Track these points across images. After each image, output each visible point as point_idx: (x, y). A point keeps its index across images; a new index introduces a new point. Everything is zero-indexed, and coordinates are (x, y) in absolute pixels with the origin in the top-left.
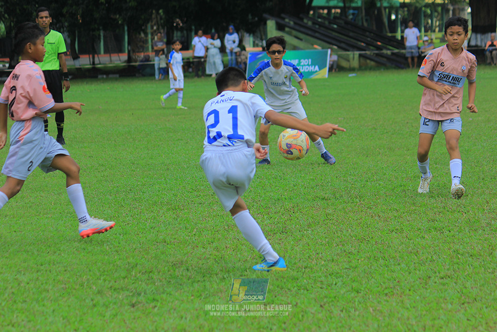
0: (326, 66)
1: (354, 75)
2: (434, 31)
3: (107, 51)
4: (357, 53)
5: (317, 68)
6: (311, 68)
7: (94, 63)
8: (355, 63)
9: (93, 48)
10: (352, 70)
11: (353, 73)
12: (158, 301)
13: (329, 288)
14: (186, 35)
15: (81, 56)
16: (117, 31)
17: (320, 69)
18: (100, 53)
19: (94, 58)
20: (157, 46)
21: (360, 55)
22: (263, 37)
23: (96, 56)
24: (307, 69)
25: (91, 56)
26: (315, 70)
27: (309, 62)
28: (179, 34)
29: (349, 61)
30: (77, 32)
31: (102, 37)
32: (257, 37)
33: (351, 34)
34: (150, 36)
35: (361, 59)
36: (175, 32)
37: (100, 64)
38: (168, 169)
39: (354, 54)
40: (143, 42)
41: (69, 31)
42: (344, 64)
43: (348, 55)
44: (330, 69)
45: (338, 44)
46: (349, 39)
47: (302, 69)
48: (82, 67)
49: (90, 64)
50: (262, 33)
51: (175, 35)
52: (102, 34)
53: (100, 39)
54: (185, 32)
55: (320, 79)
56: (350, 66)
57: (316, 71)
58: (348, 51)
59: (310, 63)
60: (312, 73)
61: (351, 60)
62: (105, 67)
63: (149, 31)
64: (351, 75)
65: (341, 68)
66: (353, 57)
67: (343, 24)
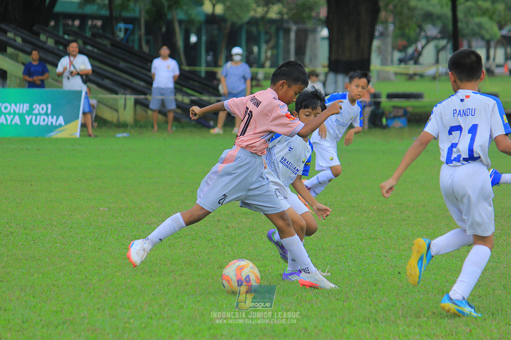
0: (78, 118)
1: (125, 135)
2: (262, 66)
4: (131, 98)
6: (52, 120)
8: (128, 115)
10: (122, 126)
11: (124, 132)
17: (67, 122)
21: (137, 102)
24: (44, 120)
26: (58, 124)
27: (47, 108)
29: (117, 111)
33: (122, 65)
35: (138, 107)
39: (125, 99)
42: (108, 115)
43: (116, 100)
45: (100, 81)
46: (117, 73)
47: (36, 120)
55: (67, 140)
56: (118, 120)
57: (60, 126)
58: (116, 93)
59: (49, 111)
60: (52, 128)
61: (121, 110)
64: (121, 135)
65: (101, 122)
66: (125, 104)
67: (109, 46)
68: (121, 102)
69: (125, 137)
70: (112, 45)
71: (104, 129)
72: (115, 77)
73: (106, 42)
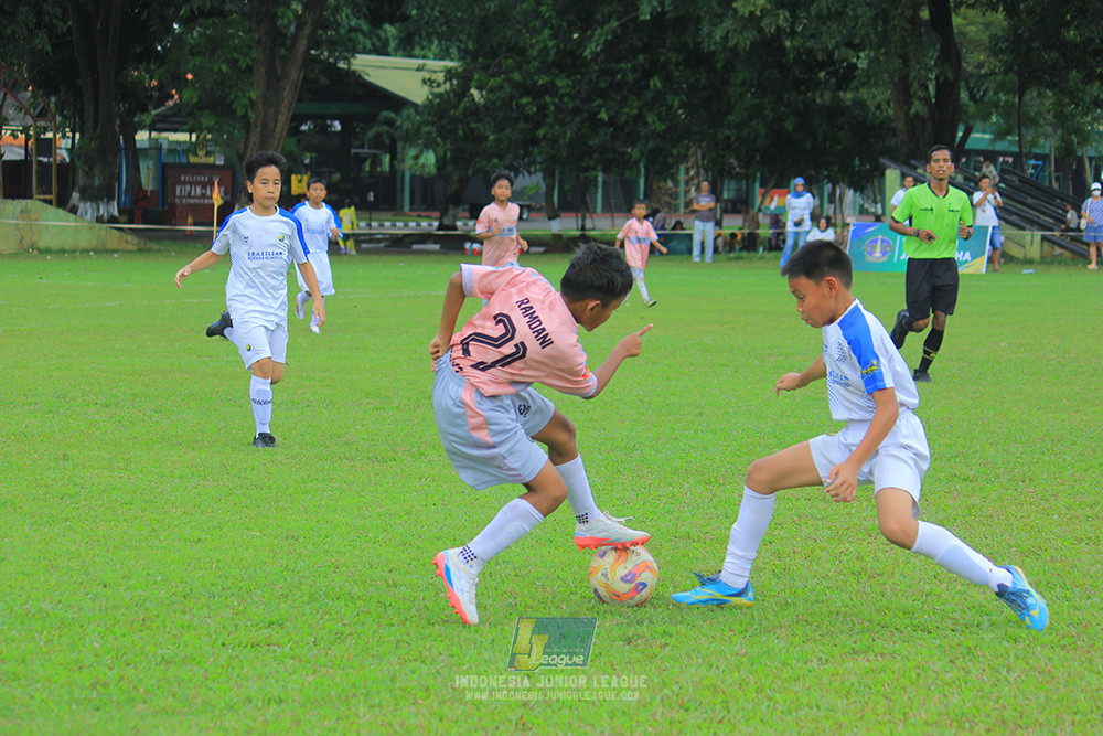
0: (983, 254)
1: (1031, 271)
3: (608, 208)
4: (1038, 234)
5: (968, 255)
7: (583, 228)
8: (1034, 251)
9: (584, 201)
10: (1028, 262)
11: (1029, 268)
12: (671, 636)
13: (967, 631)
14: (744, 187)
15: (562, 214)
16: (627, 174)
17: (973, 257)
18: (595, 212)
19: (584, 219)
20: (698, 203)
21: (1044, 238)
22: (879, 198)
23: (588, 215)
25: (580, 215)
26: (964, 259)
28: (733, 185)
29: (1024, 247)
30: (557, 172)
31: (600, 184)
32: (868, 198)
33: (1030, 201)
34: (682, 187)
35: (1045, 244)
36: (726, 181)
37: (594, 229)
38: (701, 414)
39: (1032, 236)
40: (670, 196)
41: (543, 171)
42: (1015, 251)
43: (1023, 235)
44: (990, 260)
45: (1006, 216)
46: (1026, 209)
48: (562, 233)
49: (578, 229)
50: (877, 190)
51: (726, 187)
52: (600, 179)
53: (596, 187)
54: (744, 182)
55: (972, 275)
56: (1025, 257)
57: (966, 261)
58: (1024, 229)
61: (1028, 246)
62: (602, 235)
63: (682, 177)
64: (1027, 271)
65: (1008, 259)
66: (1032, 241)
67: (1017, 182)
68: (1029, 238)
69: (1029, 274)
70: (1020, 181)
71: (1010, 265)
72: (1022, 213)
73: (1014, 178)
